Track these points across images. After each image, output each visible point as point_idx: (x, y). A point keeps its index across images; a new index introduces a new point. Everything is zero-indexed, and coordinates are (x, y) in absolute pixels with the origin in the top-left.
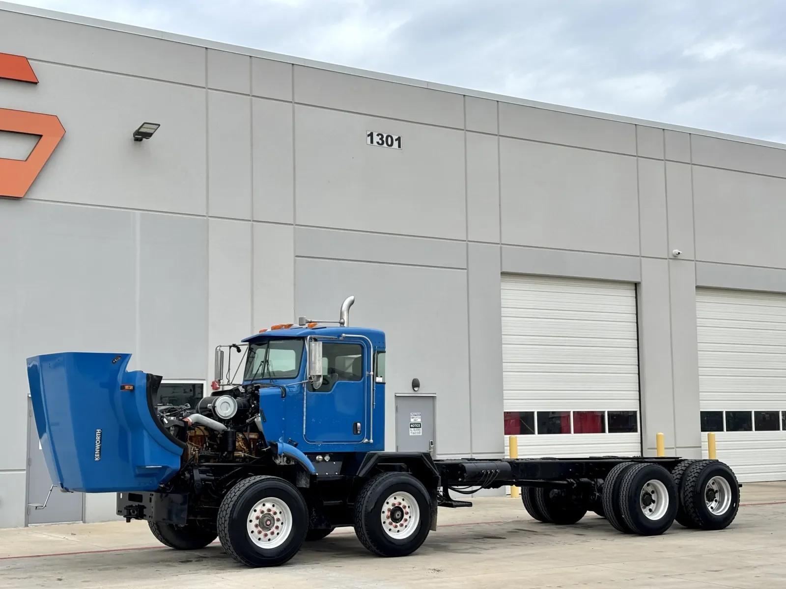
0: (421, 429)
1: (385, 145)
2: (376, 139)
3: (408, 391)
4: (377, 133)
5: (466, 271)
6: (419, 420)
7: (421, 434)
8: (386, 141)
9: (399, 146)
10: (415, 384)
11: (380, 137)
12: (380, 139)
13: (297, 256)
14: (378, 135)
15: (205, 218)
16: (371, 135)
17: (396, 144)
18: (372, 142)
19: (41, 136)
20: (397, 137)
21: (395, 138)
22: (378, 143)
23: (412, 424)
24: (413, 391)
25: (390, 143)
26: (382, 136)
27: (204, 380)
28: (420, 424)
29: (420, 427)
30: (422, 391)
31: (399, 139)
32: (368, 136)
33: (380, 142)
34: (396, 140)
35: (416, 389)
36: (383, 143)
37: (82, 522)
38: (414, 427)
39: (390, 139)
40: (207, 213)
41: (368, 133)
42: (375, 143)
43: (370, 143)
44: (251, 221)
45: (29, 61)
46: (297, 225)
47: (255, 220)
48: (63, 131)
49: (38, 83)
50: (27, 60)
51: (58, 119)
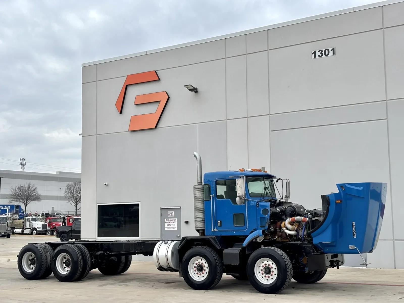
1: (324, 56)
2: (318, 54)
5: (386, 120)
8: (324, 53)
9: (334, 54)
11: (320, 52)
12: (320, 53)
13: (271, 131)
14: (319, 51)
15: (225, 121)
16: (315, 53)
17: (331, 53)
18: (315, 57)
19: (160, 101)
20: (332, 49)
21: (330, 49)
22: (319, 56)
25: (327, 53)
26: (322, 51)
31: (333, 50)
32: (313, 54)
33: (321, 55)
34: (331, 51)
36: (322, 55)
39: (327, 51)
40: (226, 118)
41: (313, 52)
42: (317, 56)
43: (314, 58)
44: (247, 117)
45: (157, 71)
46: (271, 114)
47: (249, 116)
48: (168, 97)
49: (159, 80)
50: (156, 71)
51: (166, 92)
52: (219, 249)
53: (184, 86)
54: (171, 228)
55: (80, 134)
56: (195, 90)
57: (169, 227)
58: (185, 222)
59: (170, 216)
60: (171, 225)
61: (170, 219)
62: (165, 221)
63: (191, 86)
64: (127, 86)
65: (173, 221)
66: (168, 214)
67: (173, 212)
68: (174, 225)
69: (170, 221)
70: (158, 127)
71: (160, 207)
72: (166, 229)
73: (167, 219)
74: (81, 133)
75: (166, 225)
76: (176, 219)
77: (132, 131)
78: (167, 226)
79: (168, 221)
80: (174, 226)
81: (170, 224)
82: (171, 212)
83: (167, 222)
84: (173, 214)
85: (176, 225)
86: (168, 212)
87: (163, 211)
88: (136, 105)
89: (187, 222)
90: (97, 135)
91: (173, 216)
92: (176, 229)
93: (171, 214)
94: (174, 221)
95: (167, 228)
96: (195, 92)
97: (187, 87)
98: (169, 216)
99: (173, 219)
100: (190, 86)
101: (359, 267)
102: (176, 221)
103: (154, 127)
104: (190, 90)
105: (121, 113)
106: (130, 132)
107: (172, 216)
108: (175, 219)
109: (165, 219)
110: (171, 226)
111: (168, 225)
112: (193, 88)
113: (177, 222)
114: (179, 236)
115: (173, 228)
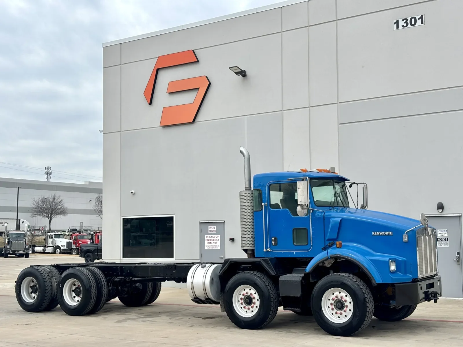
0: (448, 242)
1: (409, 26)
2: (401, 23)
3: (436, 213)
6: (446, 235)
7: (448, 246)
8: (410, 22)
9: (422, 23)
10: (441, 207)
11: (405, 21)
12: (405, 23)
13: (340, 124)
14: (403, 20)
15: (281, 112)
16: (397, 22)
17: (419, 22)
18: (398, 27)
19: (199, 88)
20: (419, 16)
21: (417, 18)
22: (403, 26)
23: (439, 238)
24: (439, 213)
25: (413, 23)
26: (407, 20)
28: (447, 238)
29: (447, 241)
30: (447, 212)
31: (422, 18)
32: (395, 23)
33: (405, 25)
34: (419, 19)
35: (441, 211)
36: (407, 25)
38: (442, 241)
39: (413, 20)
40: (282, 108)
41: (395, 21)
42: (400, 27)
43: (396, 29)
44: (308, 107)
45: (195, 51)
46: (340, 103)
47: (311, 106)
48: (209, 83)
49: (198, 61)
50: (193, 51)
51: (207, 77)
52: (274, 276)
53: (229, 68)
54: (213, 247)
55: (101, 131)
56: (243, 73)
57: (210, 246)
58: (230, 240)
59: (212, 232)
60: (213, 243)
61: (211, 236)
62: (206, 238)
63: (238, 68)
64: (158, 70)
65: (215, 238)
66: (209, 229)
67: (215, 227)
68: (216, 243)
69: (212, 238)
70: (197, 120)
71: (200, 221)
72: (206, 248)
73: (208, 236)
74: (102, 129)
75: (206, 243)
76: (219, 236)
77: (165, 127)
78: (208, 245)
79: (209, 238)
80: (216, 245)
81: (211, 242)
82: (213, 227)
83: (208, 240)
84: (215, 229)
85: (219, 243)
86: (209, 227)
87: (203, 226)
88: (169, 93)
89: (232, 240)
90: (122, 132)
91: (216, 232)
92: (219, 248)
93: (212, 229)
94: (217, 239)
95: (208, 247)
96: (243, 76)
97: (232, 69)
98: (210, 232)
99: (215, 236)
100: (236, 68)
101: (454, 297)
102: (219, 238)
103: (192, 122)
104: (237, 73)
105: (150, 104)
106: (162, 127)
107: (214, 232)
108: (217, 236)
109: (205, 236)
110: (213, 245)
111: (208, 243)
112: (240, 71)
113: (220, 240)
114: (222, 256)
115: (216, 247)
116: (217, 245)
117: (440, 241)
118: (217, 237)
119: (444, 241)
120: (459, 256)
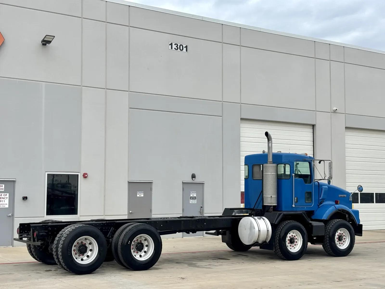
1: (179, 50)
2: (174, 46)
3: (189, 180)
4: (174, 44)
5: (221, 117)
6: (195, 195)
7: (196, 203)
8: (179, 47)
9: (187, 51)
10: (193, 176)
11: (176, 45)
12: (176, 47)
13: (130, 108)
14: (175, 44)
15: (81, 87)
17: (185, 49)
18: (172, 48)
21: (184, 46)
22: (175, 49)
23: (191, 197)
24: (192, 180)
25: (181, 49)
26: (177, 45)
27: (79, 172)
28: (196, 197)
29: (196, 199)
30: (197, 180)
31: (186, 47)
32: (170, 45)
33: (176, 48)
34: (185, 47)
35: (194, 179)
36: (178, 49)
37: (12, 246)
38: (193, 199)
39: (181, 47)
40: (81, 84)
41: (170, 43)
42: (173, 49)
44: (105, 89)
46: (130, 91)
47: (107, 88)
48: (4, 40)
58: (22, 198)
65: (3, 196)
67: (3, 185)
68: (3, 201)
76: (8, 194)
80: (3, 203)
84: (3, 187)
85: (7, 201)
89: (26, 198)
91: (4, 190)
92: (7, 206)
94: (4, 197)
99: (3, 194)
102: (8, 196)
108: (6, 194)
113: (8, 198)
114: (10, 215)
115: (3, 205)
116: (5, 203)
117: (192, 199)
118: (4, 195)
119: (194, 199)
120: (202, 209)
